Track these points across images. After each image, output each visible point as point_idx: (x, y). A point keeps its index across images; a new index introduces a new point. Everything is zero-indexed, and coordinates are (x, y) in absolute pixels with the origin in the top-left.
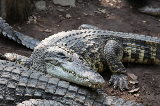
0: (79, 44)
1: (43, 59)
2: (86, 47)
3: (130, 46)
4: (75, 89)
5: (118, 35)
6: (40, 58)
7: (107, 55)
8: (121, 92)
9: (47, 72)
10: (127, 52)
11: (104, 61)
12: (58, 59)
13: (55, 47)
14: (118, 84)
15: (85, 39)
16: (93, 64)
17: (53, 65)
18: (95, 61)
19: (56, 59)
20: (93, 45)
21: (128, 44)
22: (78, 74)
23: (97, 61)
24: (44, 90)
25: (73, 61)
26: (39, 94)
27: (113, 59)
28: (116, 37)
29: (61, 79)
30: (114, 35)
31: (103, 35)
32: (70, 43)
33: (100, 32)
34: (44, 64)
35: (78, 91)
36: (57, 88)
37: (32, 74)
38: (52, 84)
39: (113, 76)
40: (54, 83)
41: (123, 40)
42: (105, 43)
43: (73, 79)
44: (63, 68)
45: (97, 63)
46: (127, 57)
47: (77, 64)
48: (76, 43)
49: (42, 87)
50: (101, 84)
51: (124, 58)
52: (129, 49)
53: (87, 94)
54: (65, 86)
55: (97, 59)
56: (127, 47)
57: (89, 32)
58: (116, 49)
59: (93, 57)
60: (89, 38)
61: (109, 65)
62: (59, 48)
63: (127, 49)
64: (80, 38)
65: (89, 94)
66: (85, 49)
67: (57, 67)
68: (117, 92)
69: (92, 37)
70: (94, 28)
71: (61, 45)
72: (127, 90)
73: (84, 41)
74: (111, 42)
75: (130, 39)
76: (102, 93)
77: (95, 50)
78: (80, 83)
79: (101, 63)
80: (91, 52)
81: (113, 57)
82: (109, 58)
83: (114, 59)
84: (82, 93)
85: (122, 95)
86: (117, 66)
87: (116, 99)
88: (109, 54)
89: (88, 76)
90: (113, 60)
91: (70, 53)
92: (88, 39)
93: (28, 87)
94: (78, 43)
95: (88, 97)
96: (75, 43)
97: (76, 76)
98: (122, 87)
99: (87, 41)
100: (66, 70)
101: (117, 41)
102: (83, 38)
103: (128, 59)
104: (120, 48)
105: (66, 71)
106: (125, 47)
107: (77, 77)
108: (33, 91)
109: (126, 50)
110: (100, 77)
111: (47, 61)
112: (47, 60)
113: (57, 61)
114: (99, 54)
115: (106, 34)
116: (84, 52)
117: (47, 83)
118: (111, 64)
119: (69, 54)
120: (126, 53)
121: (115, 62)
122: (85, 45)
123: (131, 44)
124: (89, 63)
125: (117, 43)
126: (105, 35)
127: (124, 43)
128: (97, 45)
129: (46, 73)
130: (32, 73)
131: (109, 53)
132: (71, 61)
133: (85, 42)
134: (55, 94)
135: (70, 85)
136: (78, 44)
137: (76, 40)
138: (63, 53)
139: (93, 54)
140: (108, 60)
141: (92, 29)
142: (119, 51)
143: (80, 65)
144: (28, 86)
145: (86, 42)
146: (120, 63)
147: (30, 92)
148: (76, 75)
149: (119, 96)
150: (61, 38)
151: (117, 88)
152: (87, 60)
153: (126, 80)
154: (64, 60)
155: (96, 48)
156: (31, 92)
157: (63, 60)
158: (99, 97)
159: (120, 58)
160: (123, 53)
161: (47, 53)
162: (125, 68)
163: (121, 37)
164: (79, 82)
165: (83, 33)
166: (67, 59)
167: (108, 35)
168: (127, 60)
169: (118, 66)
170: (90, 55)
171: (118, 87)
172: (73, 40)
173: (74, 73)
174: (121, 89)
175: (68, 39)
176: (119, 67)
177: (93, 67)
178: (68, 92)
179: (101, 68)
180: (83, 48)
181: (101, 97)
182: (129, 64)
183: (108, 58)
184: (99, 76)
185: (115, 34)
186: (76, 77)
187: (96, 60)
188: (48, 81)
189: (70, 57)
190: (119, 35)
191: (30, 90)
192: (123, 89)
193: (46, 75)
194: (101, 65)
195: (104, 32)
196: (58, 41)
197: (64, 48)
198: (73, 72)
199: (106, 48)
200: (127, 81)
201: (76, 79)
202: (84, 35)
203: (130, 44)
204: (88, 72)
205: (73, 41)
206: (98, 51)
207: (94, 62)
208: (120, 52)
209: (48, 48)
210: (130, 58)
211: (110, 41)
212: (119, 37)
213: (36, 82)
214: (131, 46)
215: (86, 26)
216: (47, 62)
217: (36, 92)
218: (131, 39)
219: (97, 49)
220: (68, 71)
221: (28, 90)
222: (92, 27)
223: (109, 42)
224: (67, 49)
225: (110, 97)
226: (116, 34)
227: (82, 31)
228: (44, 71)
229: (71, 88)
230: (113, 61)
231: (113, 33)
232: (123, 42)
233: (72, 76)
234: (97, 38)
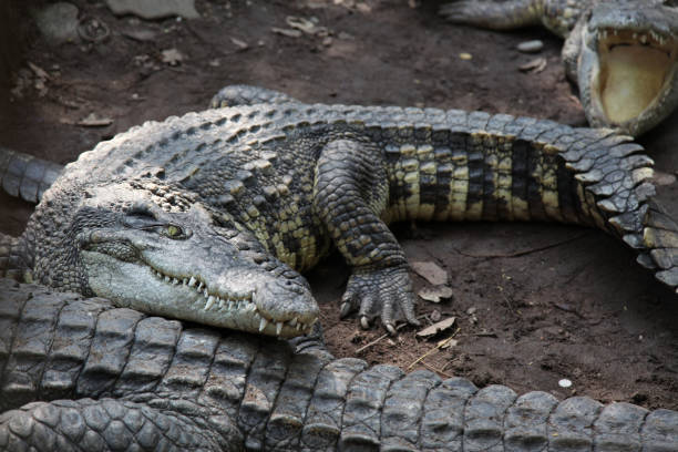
0: (214, 168)
1: (73, 237)
2: (243, 177)
3: (413, 158)
4: (204, 344)
5: (363, 118)
6: (61, 233)
7: (326, 200)
8: (391, 336)
9: (90, 288)
10: (404, 181)
11: (315, 223)
12: (129, 234)
13: (116, 186)
14: (377, 306)
15: (236, 144)
16: (276, 238)
17: (114, 260)
18: (284, 228)
19: (122, 233)
20: (268, 163)
21: (405, 149)
22: (211, 285)
23: (291, 224)
24: (81, 362)
25: (188, 238)
26: (63, 378)
27: (349, 211)
28: (357, 126)
30: (349, 118)
31: (307, 124)
32: (178, 164)
33: (295, 110)
34: (75, 257)
35: (215, 352)
36: (135, 347)
37: (29, 303)
38: (113, 335)
39: (355, 278)
40: (118, 331)
41: (384, 135)
42: (318, 152)
43: (193, 308)
44: (152, 268)
45: (292, 232)
46: (405, 199)
47: (205, 246)
48: (202, 164)
49: (75, 351)
51: (396, 206)
52: (410, 167)
53: (252, 363)
54: (165, 336)
55: (289, 218)
56: (401, 162)
57: (251, 116)
58: (361, 172)
59: (274, 211)
60: (252, 137)
61: (338, 239)
62: (135, 187)
63: (403, 170)
64: (217, 141)
65: (261, 360)
66: (240, 184)
67: (127, 267)
68: (376, 337)
69: (264, 135)
70: (272, 97)
71: (143, 176)
72: (411, 327)
73: (232, 152)
74: (340, 149)
75: (411, 131)
77: (280, 182)
78: (223, 321)
79: (307, 233)
80: (263, 193)
81: (351, 204)
82: (333, 212)
83: (354, 213)
84: (232, 359)
85: (392, 347)
86: (369, 240)
87: (365, 369)
88: (333, 195)
89: (252, 292)
90: (352, 217)
91: (180, 204)
92: (250, 142)
93: (15, 355)
94: (208, 161)
95: (255, 370)
96: (199, 161)
97: (206, 295)
98: (392, 316)
99: (244, 152)
100: (163, 276)
101: (360, 142)
102: (228, 141)
103: (410, 207)
104: (373, 168)
105: (167, 279)
106: (394, 164)
107: (211, 299)
108: (38, 368)
109: (399, 174)
110: (298, 292)
111: (87, 245)
112: (87, 240)
113: (126, 241)
114: (296, 198)
115: (319, 119)
116: (235, 195)
117: (93, 333)
118: (343, 232)
120: (400, 183)
121: (358, 223)
122: (238, 167)
123: (417, 148)
124: (259, 235)
125: (361, 148)
126: (313, 122)
127: (389, 149)
128: (284, 165)
129: (87, 293)
130: (31, 297)
131: (333, 192)
132: (181, 239)
133: (236, 158)
134: (126, 371)
135: (183, 330)
136: (208, 166)
137: (203, 152)
138: (147, 209)
139: (272, 199)
140: (330, 217)
141: (264, 101)
142: (373, 178)
143: (217, 251)
144: (15, 350)
145: (241, 155)
146: (380, 228)
147: (25, 374)
148: (206, 291)
149: (381, 354)
150: (142, 148)
151: (375, 323)
152: (249, 224)
153: (406, 288)
154: (155, 235)
155: (280, 174)
156: (31, 375)
157: (148, 234)
158: (298, 366)
159: (379, 205)
160: (390, 185)
161: (86, 211)
162: (399, 242)
163: (375, 124)
164: (218, 319)
165: (229, 123)
166: (166, 231)
167: (326, 123)
168: (408, 212)
169: (372, 238)
170: (261, 207)
171: (378, 318)
172: (187, 151)
173: (197, 284)
174: (390, 327)
175: (169, 149)
176: (376, 242)
177: (275, 249)
178: (176, 362)
179: (308, 250)
180: (232, 182)
181: (304, 368)
182: (414, 226)
183: (330, 210)
184: (294, 286)
185: (353, 114)
186: (207, 299)
187: (287, 220)
188: (96, 323)
189: (178, 222)
190: (369, 116)
191: (25, 367)
192: (395, 328)
193: (86, 302)
194: (306, 238)
195: (310, 112)
196: (129, 163)
198: (193, 281)
199: (321, 173)
200: (411, 291)
201: (207, 307)
202: (232, 128)
203: (412, 148)
204: (250, 275)
205: (191, 155)
206: (291, 185)
207: (277, 231)
208: (376, 185)
209: (90, 193)
210: (417, 205)
211: (333, 144)
212: (367, 125)
213: (47, 335)
214: (417, 155)
215: (240, 93)
216: (89, 250)
217: (49, 373)
218: (414, 129)
219: (287, 180)
220: (172, 279)
221: (18, 367)
222: (263, 96)
223: (332, 149)
224: (168, 192)
225: (340, 365)
226: (355, 114)
227: (224, 116)
228: (78, 285)
229: (190, 342)
230: (352, 220)
231: (346, 113)
232: (386, 144)
233: (192, 294)
234: (283, 134)
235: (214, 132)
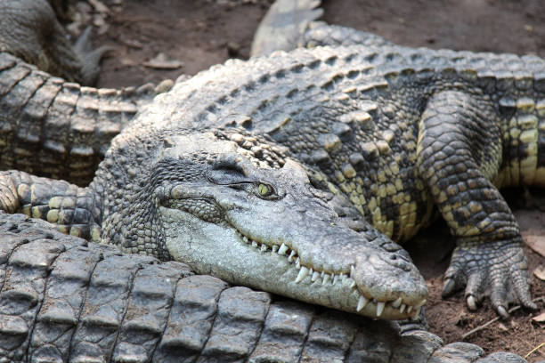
0: (308, 118)
1: (151, 192)
2: (340, 130)
3: (532, 113)
4: (295, 320)
5: (475, 67)
6: (136, 187)
7: (432, 159)
8: (502, 320)
9: (167, 250)
10: (518, 139)
11: (418, 187)
12: (214, 191)
13: (199, 135)
14: (486, 284)
15: (331, 92)
16: (373, 203)
17: (195, 220)
18: (382, 192)
19: (206, 189)
20: (367, 116)
21: (523, 103)
22: (304, 254)
23: (390, 188)
24: (157, 335)
25: (281, 198)
26: (137, 353)
27: (457, 173)
28: (468, 76)
29: (232, 282)
30: (459, 66)
31: (413, 72)
32: (267, 112)
33: (398, 55)
34: (152, 215)
35: (309, 329)
36: (218, 321)
37: (99, 265)
38: (194, 306)
39: (461, 251)
40: (199, 301)
41: (499, 86)
42: (422, 104)
43: (282, 279)
44: (238, 231)
45: (391, 196)
46: (519, 161)
47: (300, 209)
48: (294, 114)
49: (150, 322)
50: (407, 300)
51: (508, 168)
52: (527, 124)
53: (351, 344)
54: (252, 309)
55: (389, 180)
56: (517, 118)
57: (349, 59)
58: (473, 128)
59: (372, 171)
60: (348, 84)
61: (444, 204)
62: (219, 137)
63: (519, 127)
64: (310, 87)
65: (361, 341)
66: (336, 139)
67: (209, 228)
68: (484, 321)
69: (363, 82)
70: (367, 38)
71: (228, 125)
72: (526, 311)
73: (327, 101)
74: (449, 101)
75: (530, 83)
76: (418, 334)
77: (379, 138)
78: (316, 297)
79: (408, 198)
80: (360, 150)
81: (461, 165)
82: (440, 173)
83: (464, 175)
84: (329, 339)
85: (505, 333)
86: (480, 207)
87: (481, 356)
88: (441, 153)
89: (350, 265)
90: (461, 180)
91: (269, 159)
92: (347, 90)
93: (85, 323)
94: (300, 110)
95: (355, 353)
96: (289, 110)
97: (298, 266)
98: (504, 297)
99: (340, 101)
100: (250, 240)
101: (472, 94)
102: (322, 88)
103: (525, 171)
104: (486, 124)
105: (254, 244)
106: (509, 120)
107: (303, 270)
108: (109, 339)
109: (514, 132)
110: (405, 269)
111: (166, 201)
112: (167, 194)
113: (210, 199)
114: (398, 157)
115: (425, 67)
116: (330, 151)
117: (172, 302)
118: (450, 196)
119: (264, 164)
120: (515, 143)
121: (468, 187)
122: (333, 119)
123: (536, 102)
124: (355, 199)
125: (473, 101)
126: (419, 69)
127: (504, 103)
128: (385, 118)
129: (164, 256)
130: (102, 259)
131: (441, 149)
132: (273, 199)
133: (332, 108)
134: (208, 347)
135: (272, 303)
136: (300, 116)
137: (295, 99)
138: (235, 163)
139: (371, 157)
140: (435, 178)
141: (358, 43)
142: (486, 137)
143: (314, 216)
144: (85, 318)
145: (338, 105)
146: (493, 194)
147: (96, 346)
148: (297, 261)
149: (491, 340)
150: (227, 92)
151: (483, 304)
152: (343, 186)
153: (521, 265)
154: (243, 193)
155: (381, 129)
156: (102, 347)
157: (235, 192)
158: (404, 350)
159: (490, 168)
160: (503, 145)
161: (167, 163)
162: (514, 211)
163: (489, 74)
164: (310, 294)
165: (323, 66)
166: (257, 190)
167: (433, 71)
168: (521, 177)
169: (483, 205)
170: (358, 166)
171: (488, 298)
172: (277, 97)
173: (288, 252)
174: (501, 310)
175: (255, 94)
176: (488, 211)
177: (371, 216)
178: (264, 338)
179: (408, 219)
180: (327, 136)
181: (412, 352)
182: (527, 194)
183: (436, 170)
184: (400, 261)
185: (464, 62)
186: (299, 270)
187: (386, 183)
188: (174, 291)
189: (269, 180)
190: (482, 64)
191: (95, 337)
192: (507, 310)
193: (163, 266)
194: (406, 204)
195: (414, 57)
196: (211, 109)
197: (238, 137)
198: (283, 249)
199: (427, 128)
200: (526, 269)
201: (297, 280)
202: (328, 73)
203: (530, 102)
204: (349, 246)
205: (280, 104)
206: (392, 143)
207: (374, 195)
208: (488, 144)
209: (170, 142)
210: (534, 168)
211: (440, 96)
212: (480, 75)
213: (120, 302)
214: (536, 110)
215: (329, 34)
216: (168, 206)
217: (122, 346)
218: (533, 80)
219: (388, 135)
220: (259, 245)
221: (87, 338)
222: (357, 37)
223: (439, 101)
224: (255, 144)
225: (453, 350)
227: (317, 57)
228: (154, 246)
229: (280, 318)
230: (461, 184)
231: (455, 60)
232: (500, 97)
233: (281, 264)
234: (385, 83)
235: (307, 76)
